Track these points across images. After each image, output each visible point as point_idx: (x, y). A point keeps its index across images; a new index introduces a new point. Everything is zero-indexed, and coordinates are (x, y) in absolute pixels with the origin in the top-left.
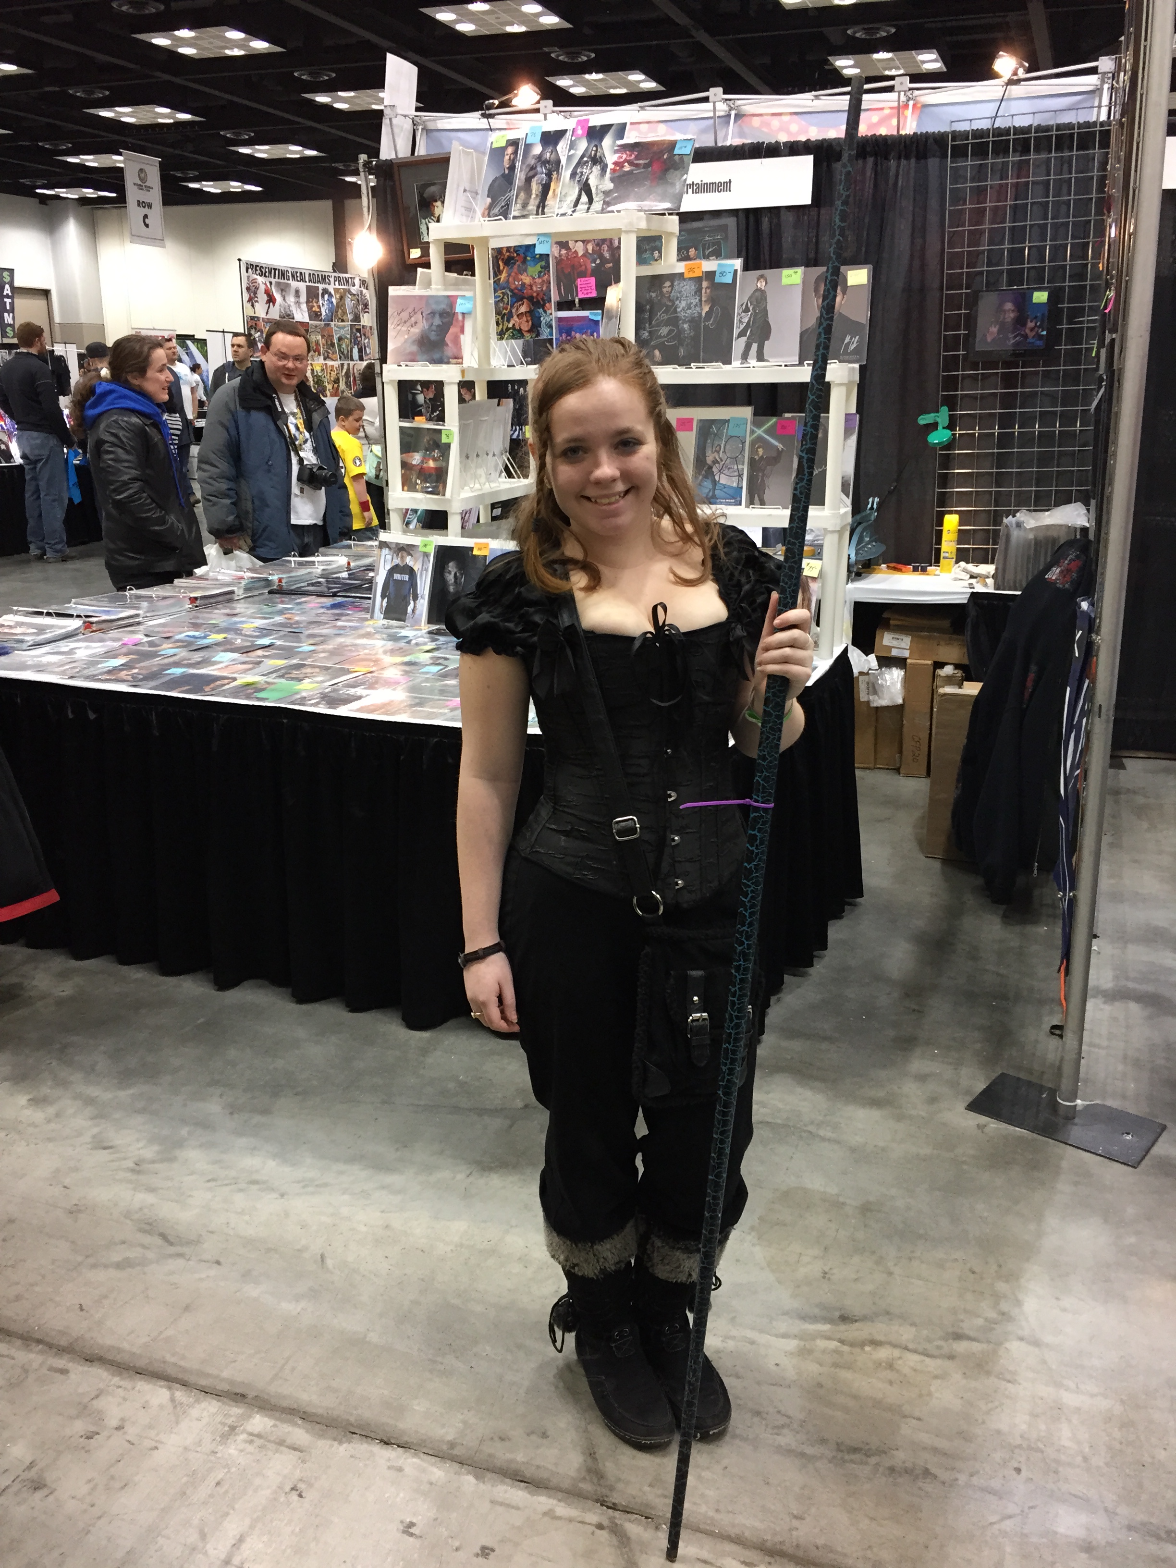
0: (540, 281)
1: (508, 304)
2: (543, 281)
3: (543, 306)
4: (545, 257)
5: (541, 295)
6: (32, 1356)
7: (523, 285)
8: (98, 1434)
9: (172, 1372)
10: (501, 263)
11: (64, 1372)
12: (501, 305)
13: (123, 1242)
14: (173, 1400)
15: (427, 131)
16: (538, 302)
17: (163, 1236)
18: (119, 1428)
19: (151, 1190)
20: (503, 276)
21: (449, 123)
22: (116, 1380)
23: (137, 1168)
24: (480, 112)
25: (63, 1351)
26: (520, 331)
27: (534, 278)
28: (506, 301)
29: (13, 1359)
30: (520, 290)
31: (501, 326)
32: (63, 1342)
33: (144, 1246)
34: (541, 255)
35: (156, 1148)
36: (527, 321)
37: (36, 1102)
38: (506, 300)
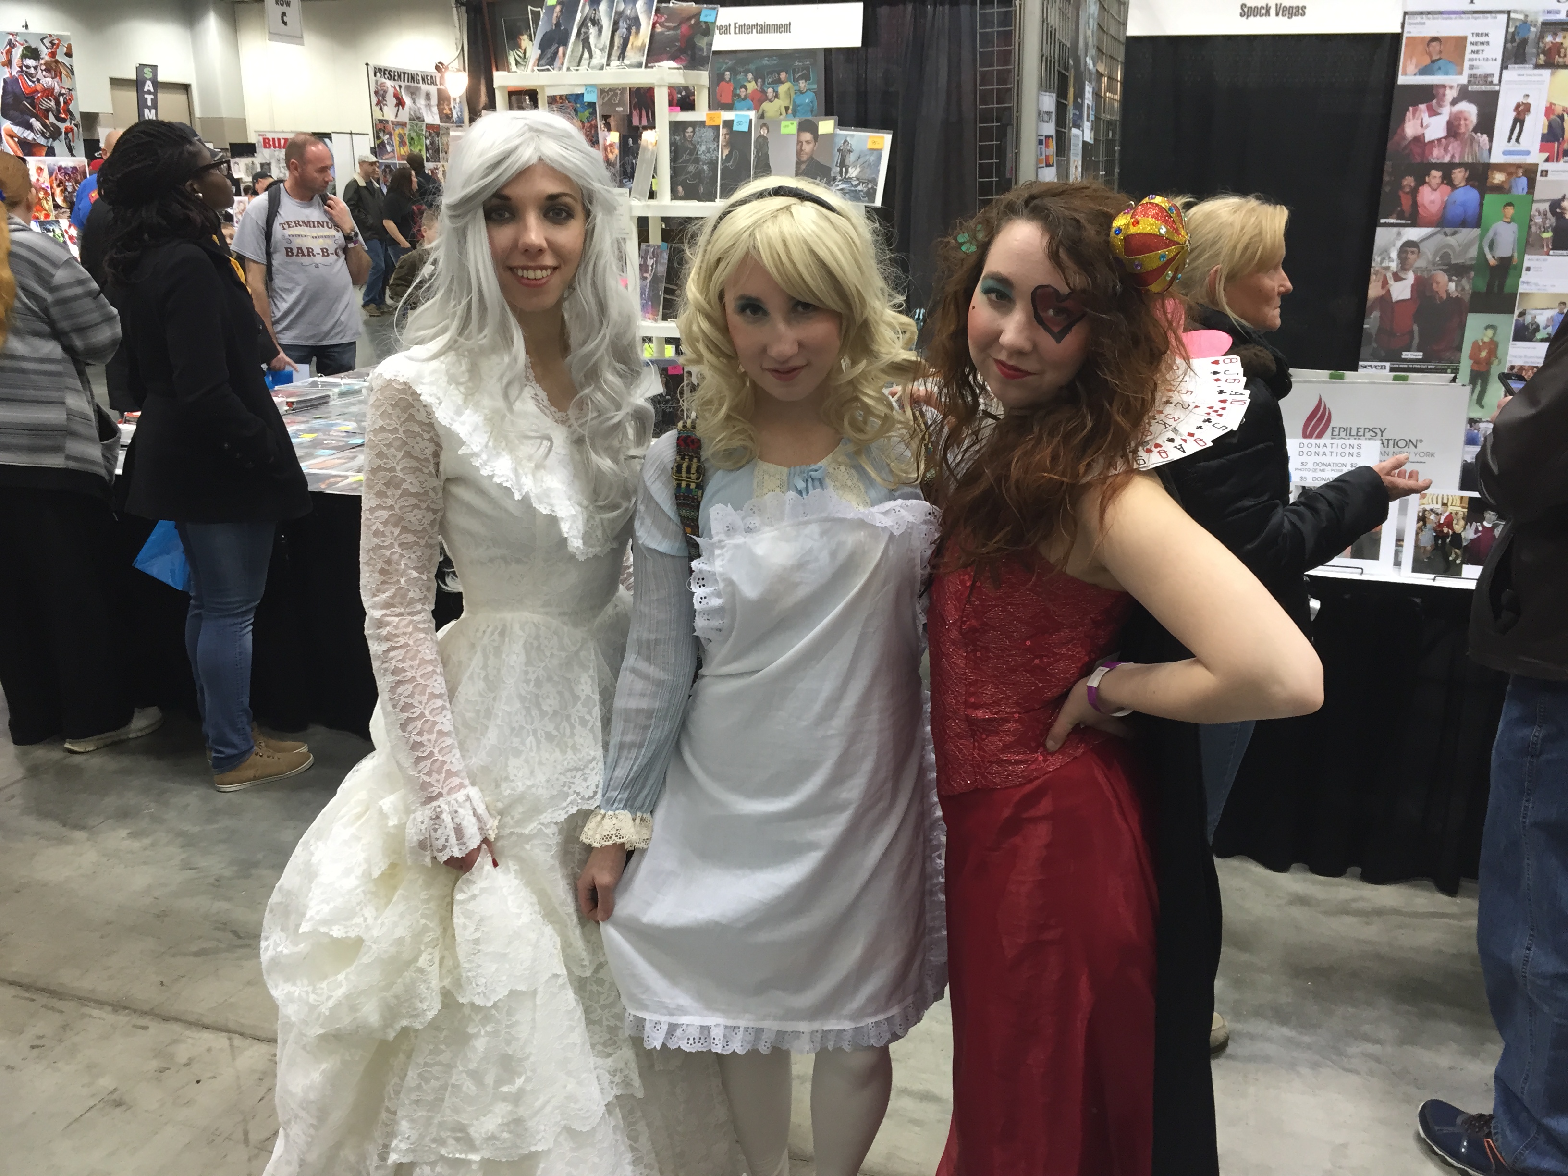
0: (587, 125)
2: (591, 125)
4: (592, 105)
6: (121, 1018)
8: (169, 1069)
9: (232, 1025)
11: (145, 1028)
13: (200, 937)
14: (231, 1046)
17: (235, 932)
18: (186, 1065)
19: (228, 899)
22: (188, 1033)
23: (217, 883)
25: (146, 1013)
27: (582, 123)
29: (104, 1020)
32: (146, 1008)
33: (219, 940)
34: (589, 103)
35: (235, 868)
37: (133, 835)
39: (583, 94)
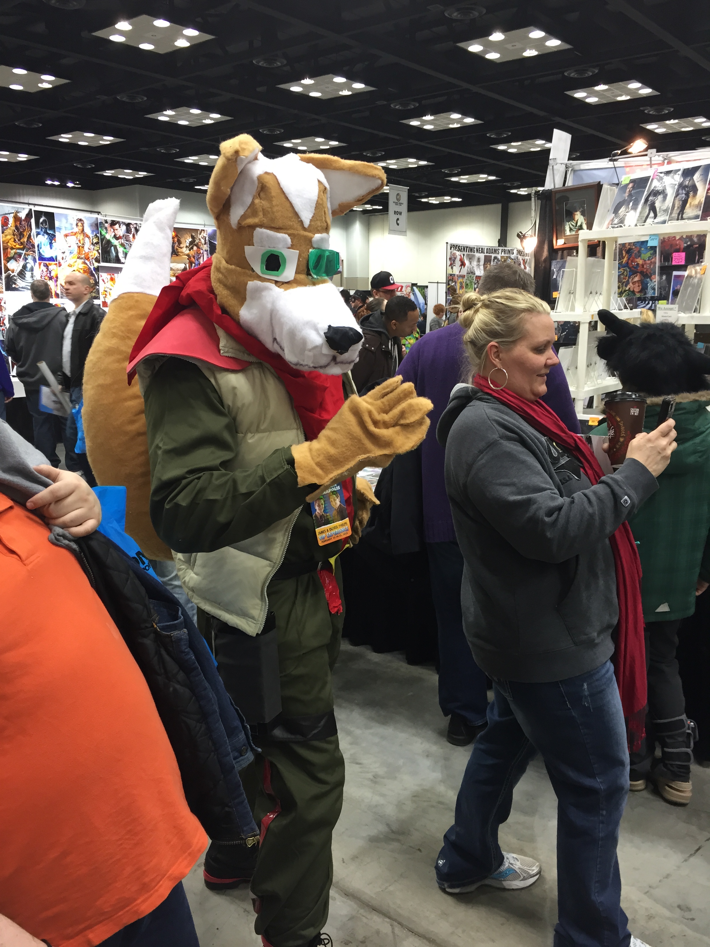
0: (649, 262)
1: (626, 276)
2: (651, 262)
3: (650, 277)
4: (653, 248)
5: (649, 270)
7: (638, 264)
8: (351, 942)
9: (392, 913)
10: (624, 253)
12: (622, 276)
14: (393, 932)
15: (574, 171)
16: (646, 275)
18: (362, 942)
19: (382, 795)
20: (625, 259)
21: (589, 165)
22: (361, 911)
23: (374, 779)
24: (609, 158)
26: (633, 292)
27: (645, 261)
28: (625, 275)
30: (635, 268)
31: (621, 289)
34: (651, 247)
35: (385, 769)
36: (639, 286)
38: (625, 273)
39: (647, 241)
